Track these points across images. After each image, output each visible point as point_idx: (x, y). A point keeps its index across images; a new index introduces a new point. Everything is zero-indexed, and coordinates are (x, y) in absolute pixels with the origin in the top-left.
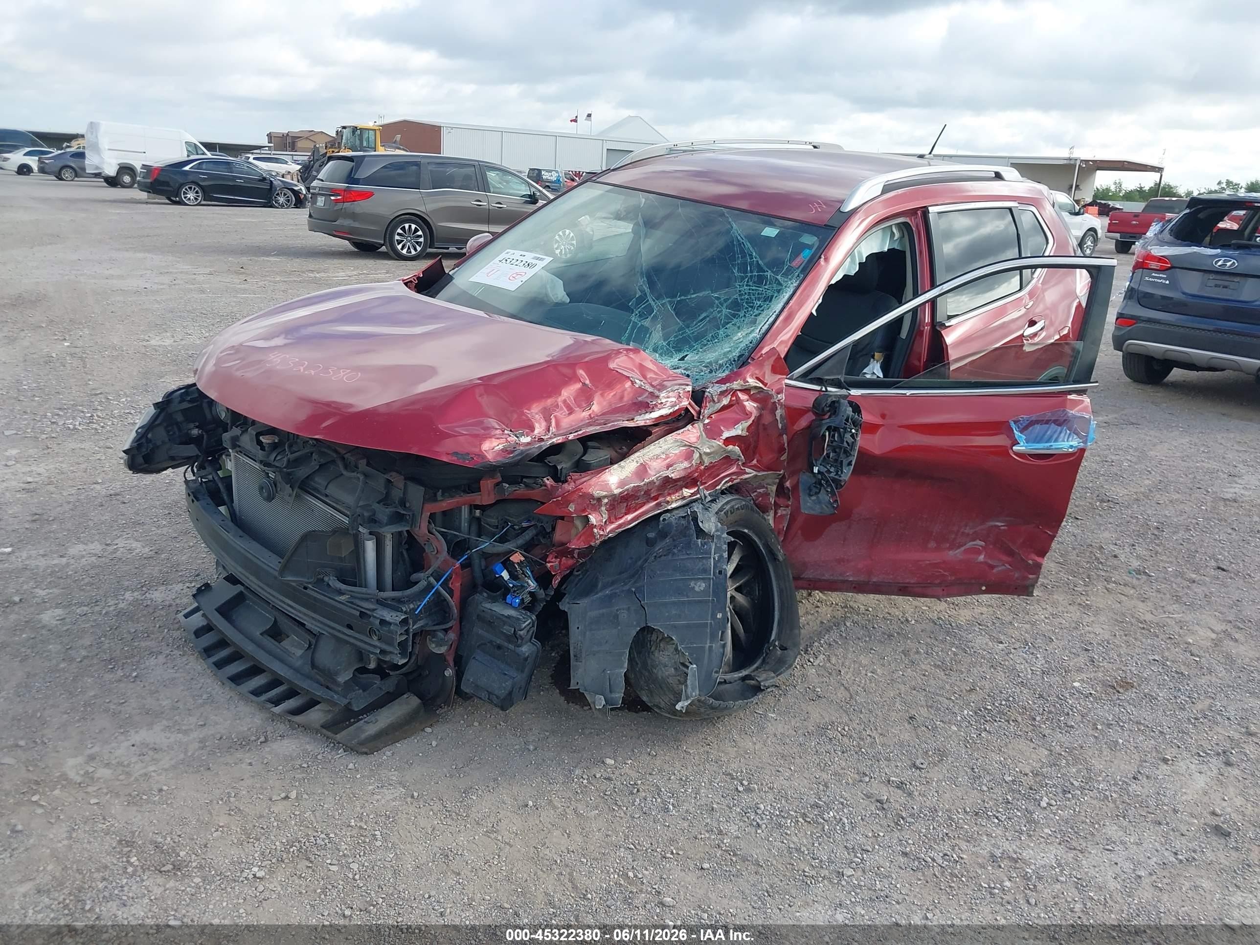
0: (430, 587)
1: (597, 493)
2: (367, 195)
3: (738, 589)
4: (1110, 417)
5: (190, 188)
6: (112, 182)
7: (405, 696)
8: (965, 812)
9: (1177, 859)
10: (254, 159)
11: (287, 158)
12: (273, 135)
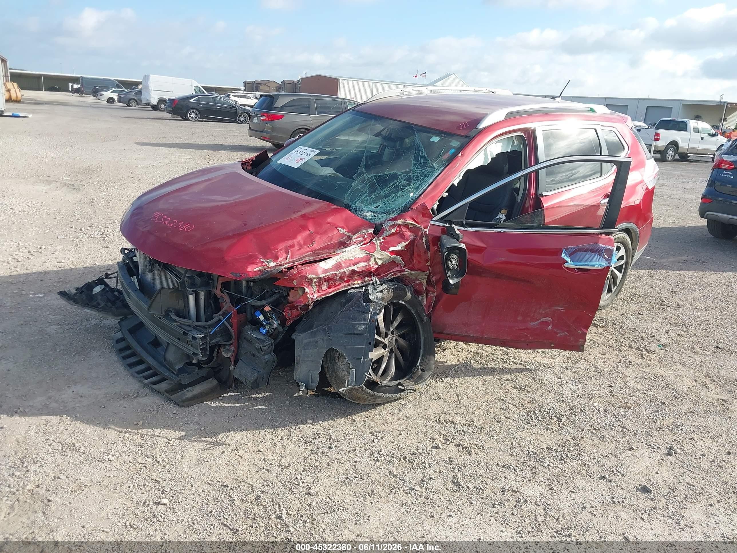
0: (220, 320)
1: (310, 276)
2: (281, 117)
3: (400, 336)
4: (689, 257)
5: (193, 112)
6: (155, 108)
7: (211, 379)
8: (498, 465)
9: (612, 501)
10: (233, 96)
11: (252, 96)
12: (247, 82)
